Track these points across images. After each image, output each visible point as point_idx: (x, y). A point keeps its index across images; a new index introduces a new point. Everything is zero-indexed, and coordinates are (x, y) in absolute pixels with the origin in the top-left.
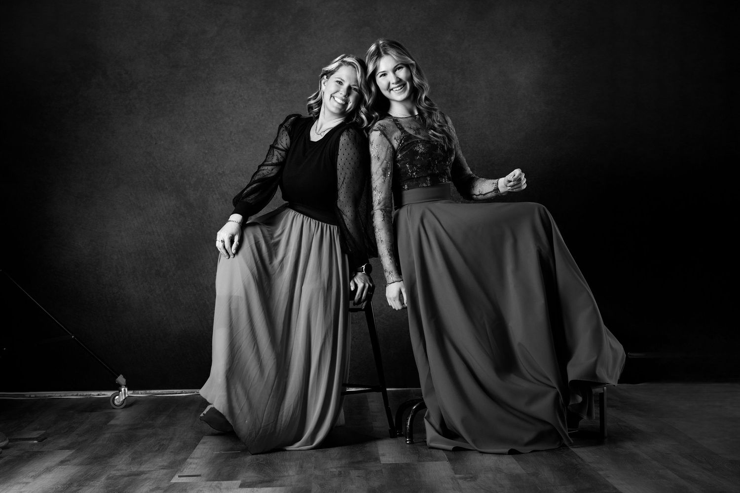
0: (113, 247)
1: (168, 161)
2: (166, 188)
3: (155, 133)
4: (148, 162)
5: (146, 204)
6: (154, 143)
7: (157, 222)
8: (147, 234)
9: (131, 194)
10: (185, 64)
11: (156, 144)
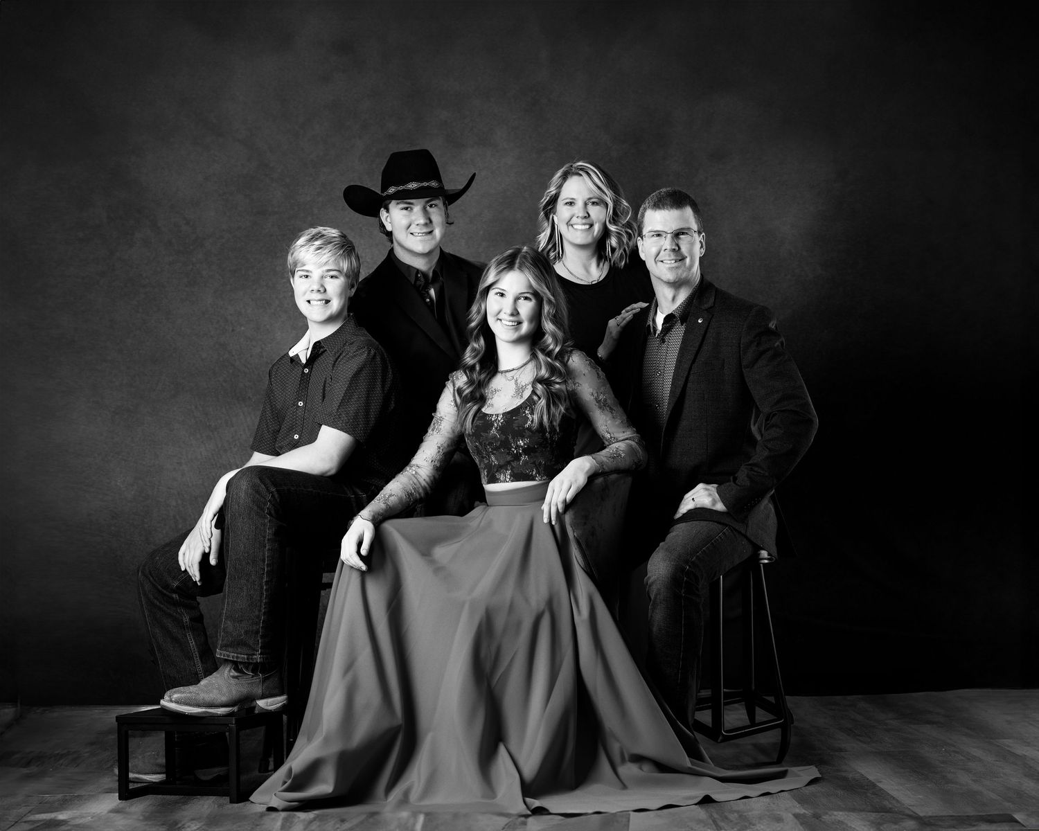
0: (169, 488)
1: (251, 356)
2: (249, 397)
3: (231, 315)
4: (221, 359)
5: (219, 422)
6: (231, 329)
7: (236, 449)
8: (220, 467)
9: (196, 407)
10: (276, 210)
11: (233, 330)
